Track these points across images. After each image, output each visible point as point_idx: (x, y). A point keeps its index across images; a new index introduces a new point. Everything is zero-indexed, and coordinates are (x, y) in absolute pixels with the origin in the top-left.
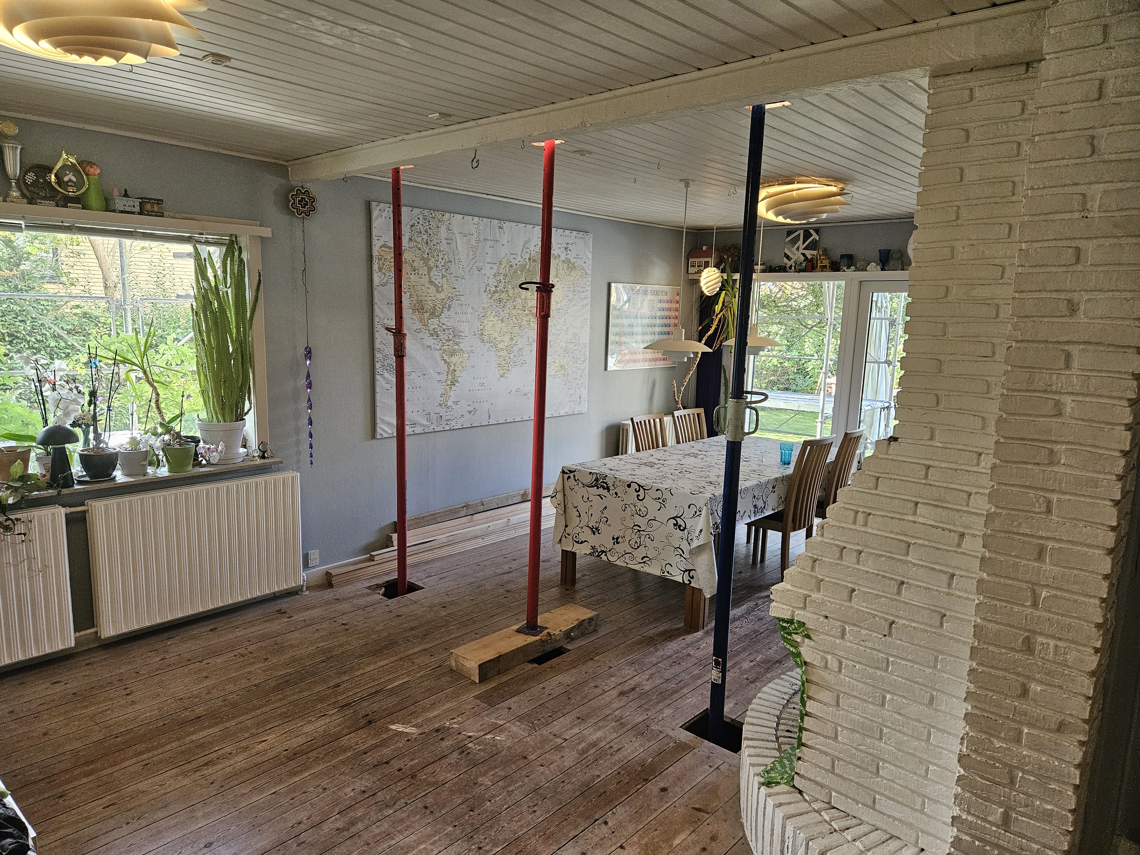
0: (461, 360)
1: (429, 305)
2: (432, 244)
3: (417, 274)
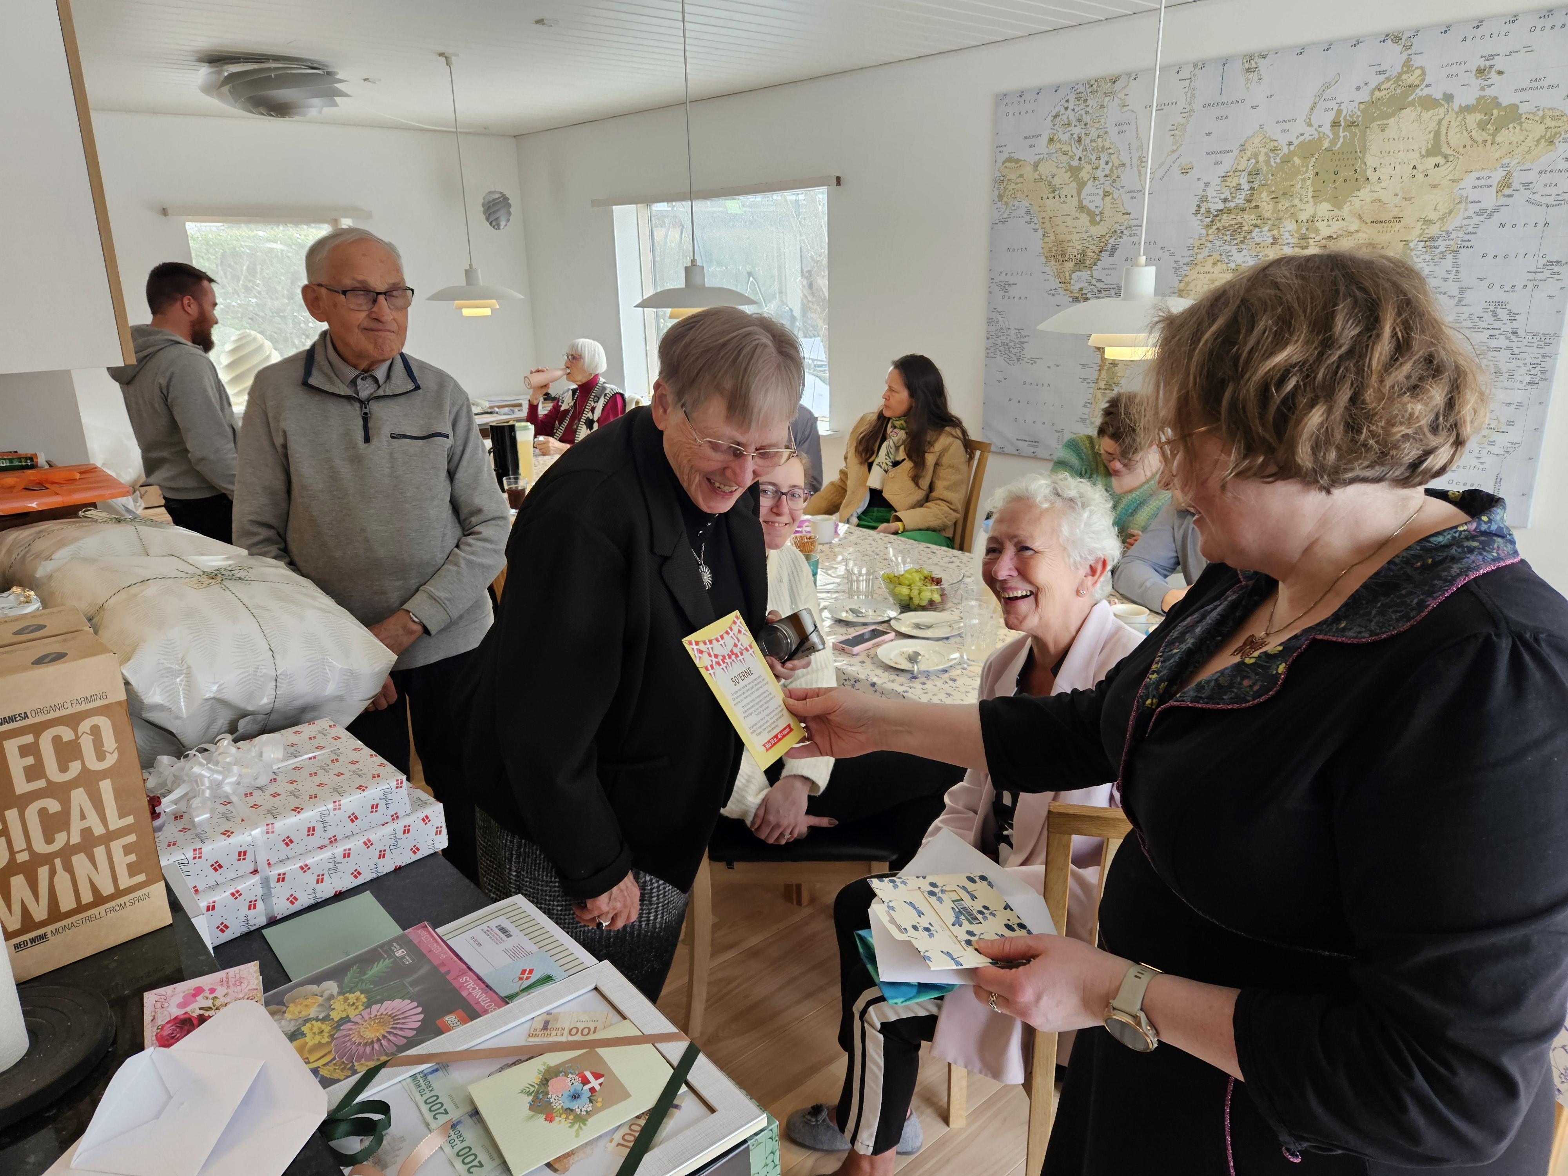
1: (1074, 248)
2: (1088, 141)
3: (1057, 197)
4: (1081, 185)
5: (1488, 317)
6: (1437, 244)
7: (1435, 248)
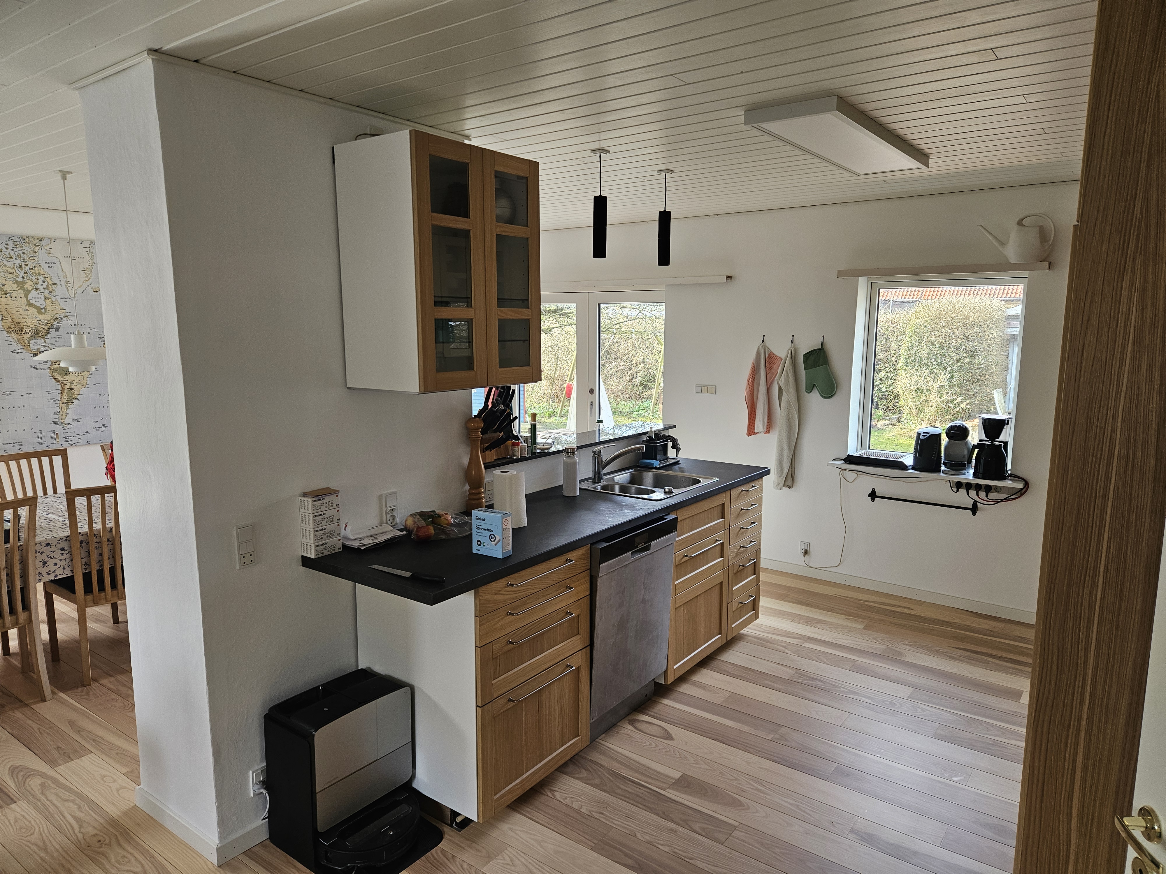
0: (79, 378)
1: (29, 326)
2: (27, 268)
3: (9, 297)
4: (27, 293)
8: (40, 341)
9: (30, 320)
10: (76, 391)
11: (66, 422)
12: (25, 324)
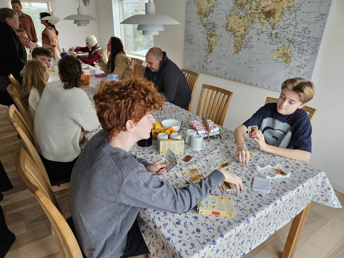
0: (215, 40)
5: (303, 32)
6: (291, 9)
7: (291, 10)
8: (206, 19)
9: (204, 7)
10: (213, 46)
11: (208, 62)
12: (203, 10)
